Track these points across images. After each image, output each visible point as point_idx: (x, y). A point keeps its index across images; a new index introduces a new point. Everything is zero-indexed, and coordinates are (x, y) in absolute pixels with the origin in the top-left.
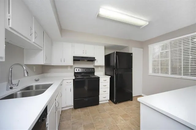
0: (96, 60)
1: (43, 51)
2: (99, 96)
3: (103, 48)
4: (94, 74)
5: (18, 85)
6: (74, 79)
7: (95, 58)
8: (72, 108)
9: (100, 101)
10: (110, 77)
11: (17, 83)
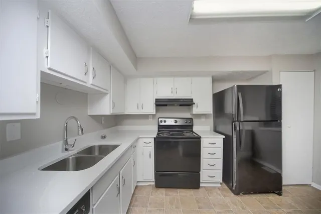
0: (194, 104)
1: (109, 95)
2: (201, 173)
3: (210, 79)
4: (192, 129)
5: (73, 146)
6: (155, 138)
7: (192, 99)
8: (153, 185)
9: (201, 181)
10: (224, 137)
11: (73, 144)
